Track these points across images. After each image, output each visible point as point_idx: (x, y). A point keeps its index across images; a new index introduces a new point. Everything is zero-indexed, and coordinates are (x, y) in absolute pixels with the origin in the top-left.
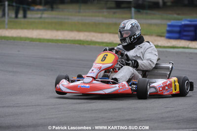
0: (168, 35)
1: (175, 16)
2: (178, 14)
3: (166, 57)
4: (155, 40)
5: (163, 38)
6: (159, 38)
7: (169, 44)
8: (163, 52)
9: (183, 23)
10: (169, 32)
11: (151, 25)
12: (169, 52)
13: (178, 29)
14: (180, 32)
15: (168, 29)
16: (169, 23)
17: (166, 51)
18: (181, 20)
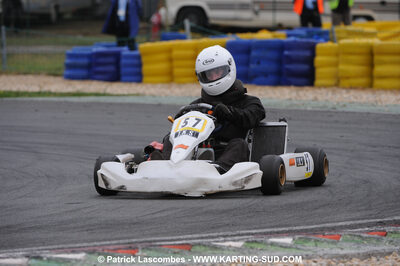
0: (68, 73)
1: (80, 38)
2: (86, 34)
3: (66, 112)
4: (45, 83)
5: (59, 79)
6: (52, 79)
7: (70, 89)
8: (61, 103)
9: (95, 49)
10: (69, 67)
11: (36, 55)
12: (72, 103)
13: (85, 61)
14: (89, 67)
15: (68, 61)
16: (70, 51)
17: (66, 102)
18: (91, 44)
